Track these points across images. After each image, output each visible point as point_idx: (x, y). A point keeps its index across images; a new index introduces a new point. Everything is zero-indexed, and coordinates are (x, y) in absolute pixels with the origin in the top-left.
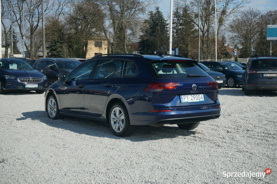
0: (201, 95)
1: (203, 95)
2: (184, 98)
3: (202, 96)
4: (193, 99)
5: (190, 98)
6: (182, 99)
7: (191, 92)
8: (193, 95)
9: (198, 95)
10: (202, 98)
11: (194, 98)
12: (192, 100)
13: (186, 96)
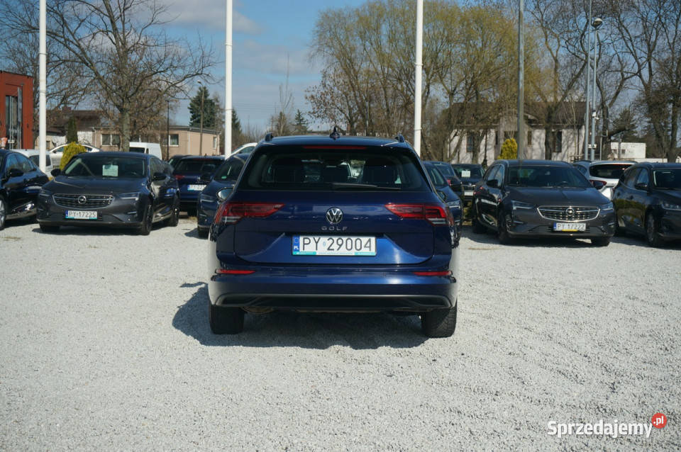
0: (365, 239)
1: (373, 239)
2: (304, 244)
3: (370, 240)
4: (335, 246)
5: (324, 244)
6: (298, 245)
7: (324, 229)
8: (335, 238)
9: (354, 239)
10: (370, 247)
11: (340, 246)
12: (329, 249)
13: (311, 238)
